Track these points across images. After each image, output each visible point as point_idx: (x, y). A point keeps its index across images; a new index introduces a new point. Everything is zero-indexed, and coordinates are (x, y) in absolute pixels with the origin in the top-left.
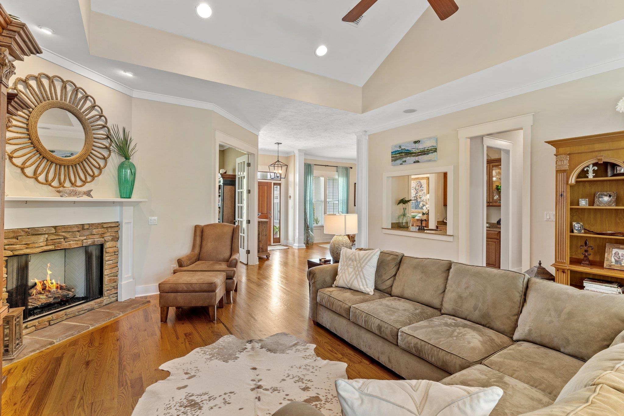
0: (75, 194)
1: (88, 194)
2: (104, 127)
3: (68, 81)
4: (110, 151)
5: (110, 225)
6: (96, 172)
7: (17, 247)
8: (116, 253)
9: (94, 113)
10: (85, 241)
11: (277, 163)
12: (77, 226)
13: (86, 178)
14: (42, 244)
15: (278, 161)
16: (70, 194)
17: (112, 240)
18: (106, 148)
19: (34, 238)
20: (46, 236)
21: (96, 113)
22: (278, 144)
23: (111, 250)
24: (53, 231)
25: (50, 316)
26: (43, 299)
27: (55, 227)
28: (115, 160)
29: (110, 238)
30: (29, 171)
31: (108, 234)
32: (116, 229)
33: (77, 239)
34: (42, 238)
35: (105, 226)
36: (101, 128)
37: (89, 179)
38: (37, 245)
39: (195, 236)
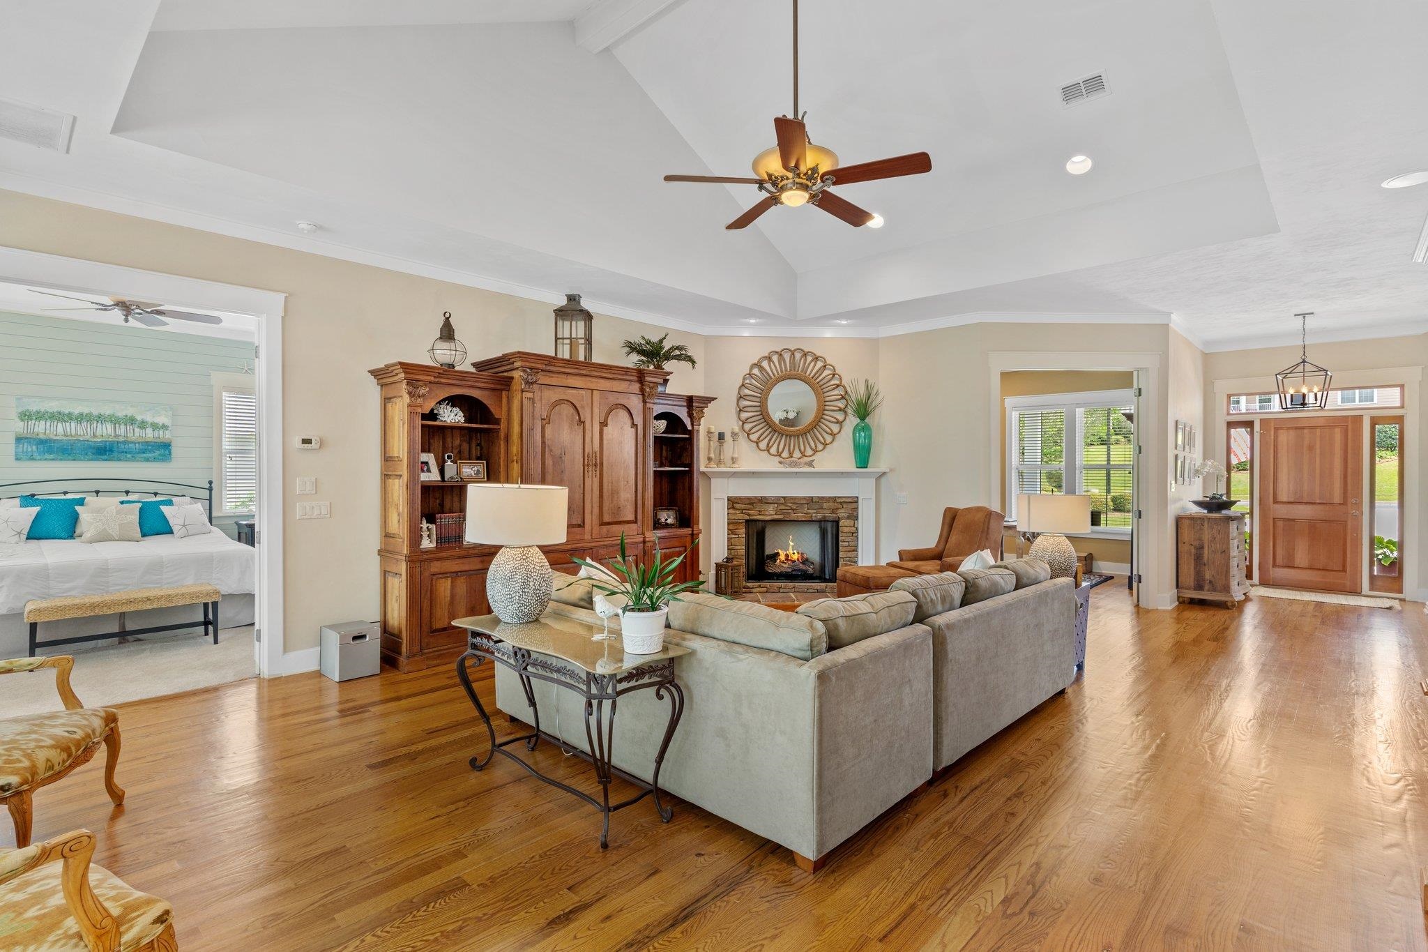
0: (795, 464)
1: (810, 464)
2: (838, 386)
3: (795, 350)
4: (846, 413)
5: (844, 500)
6: (829, 438)
7: (752, 512)
8: (854, 534)
9: (826, 372)
10: (814, 515)
11: (1300, 368)
12: (805, 498)
13: (816, 447)
14: (772, 513)
15: (1304, 362)
16: (790, 465)
17: (848, 518)
18: (840, 410)
19: (765, 506)
20: (776, 505)
21: (830, 372)
22: (1304, 317)
23: (846, 529)
24: (782, 501)
25: (780, 584)
26: (786, 567)
27: (784, 498)
28: (852, 421)
29: (846, 515)
30: (763, 445)
31: (843, 510)
32: (854, 505)
33: (805, 512)
34: (771, 507)
35: (839, 500)
36: (834, 389)
37: (820, 447)
38: (768, 513)
39: (943, 524)
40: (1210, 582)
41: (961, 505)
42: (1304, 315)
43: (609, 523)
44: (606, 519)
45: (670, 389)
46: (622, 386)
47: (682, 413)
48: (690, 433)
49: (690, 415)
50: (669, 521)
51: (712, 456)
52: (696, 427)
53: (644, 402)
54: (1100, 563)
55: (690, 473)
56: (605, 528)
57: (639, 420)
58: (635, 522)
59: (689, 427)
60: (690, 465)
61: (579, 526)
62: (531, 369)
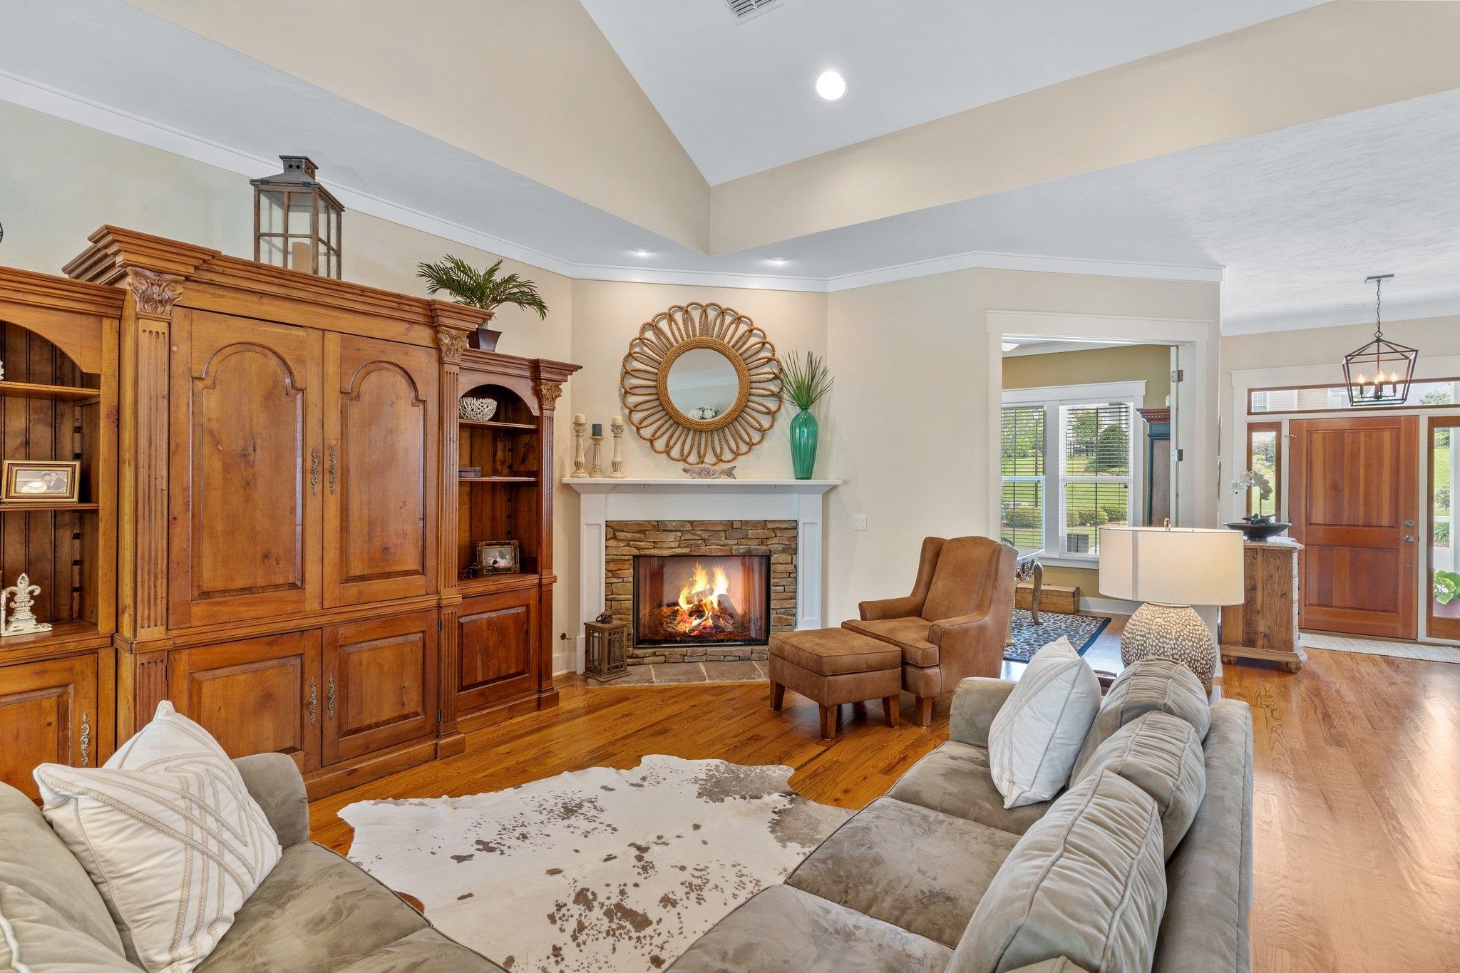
0: (707, 473)
1: (729, 473)
2: (770, 360)
3: (708, 305)
4: (780, 400)
5: (777, 525)
6: (756, 437)
7: (642, 544)
8: (792, 574)
9: (753, 340)
10: (735, 547)
11: (1373, 349)
12: (721, 522)
13: (738, 447)
14: (673, 545)
15: (1378, 340)
16: (701, 474)
17: (784, 551)
18: (773, 395)
19: (663, 536)
20: (679, 534)
21: (757, 340)
22: (1379, 281)
23: (781, 568)
24: (688, 527)
25: (685, 649)
26: (691, 625)
27: (691, 522)
28: (790, 411)
29: (780, 547)
30: (660, 444)
31: (776, 541)
32: (791, 533)
33: (722, 543)
34: (672, 536)
35: (770, 526)
36: (764, 364)
37: (744, 448)
38: (666, 545)
39: (922, 561)
40: (1266, 636)
41: (948, 534)
42: (1379, 279)
43: (363, 578)
44: (357, 569)
45: (501, 348)
46: (395, 330)
47: (524, 390)
48: (537, 420)
49: (537, 393)
50: (502, 563)
51: (582, 459)
52: (546, 413)
53: (441, 362)
54: (1088, 598)
55: (537, 485)
56: (353, 589)
57: (429, 391)
58: (422, 571)
59: (536, 412)
60: (537, 474)
61: (293, 586)
62: (159, 272)
